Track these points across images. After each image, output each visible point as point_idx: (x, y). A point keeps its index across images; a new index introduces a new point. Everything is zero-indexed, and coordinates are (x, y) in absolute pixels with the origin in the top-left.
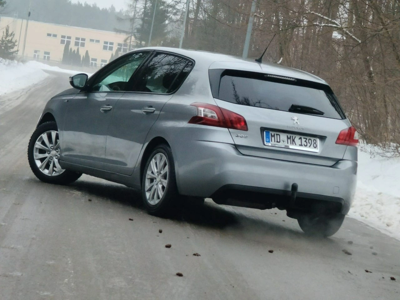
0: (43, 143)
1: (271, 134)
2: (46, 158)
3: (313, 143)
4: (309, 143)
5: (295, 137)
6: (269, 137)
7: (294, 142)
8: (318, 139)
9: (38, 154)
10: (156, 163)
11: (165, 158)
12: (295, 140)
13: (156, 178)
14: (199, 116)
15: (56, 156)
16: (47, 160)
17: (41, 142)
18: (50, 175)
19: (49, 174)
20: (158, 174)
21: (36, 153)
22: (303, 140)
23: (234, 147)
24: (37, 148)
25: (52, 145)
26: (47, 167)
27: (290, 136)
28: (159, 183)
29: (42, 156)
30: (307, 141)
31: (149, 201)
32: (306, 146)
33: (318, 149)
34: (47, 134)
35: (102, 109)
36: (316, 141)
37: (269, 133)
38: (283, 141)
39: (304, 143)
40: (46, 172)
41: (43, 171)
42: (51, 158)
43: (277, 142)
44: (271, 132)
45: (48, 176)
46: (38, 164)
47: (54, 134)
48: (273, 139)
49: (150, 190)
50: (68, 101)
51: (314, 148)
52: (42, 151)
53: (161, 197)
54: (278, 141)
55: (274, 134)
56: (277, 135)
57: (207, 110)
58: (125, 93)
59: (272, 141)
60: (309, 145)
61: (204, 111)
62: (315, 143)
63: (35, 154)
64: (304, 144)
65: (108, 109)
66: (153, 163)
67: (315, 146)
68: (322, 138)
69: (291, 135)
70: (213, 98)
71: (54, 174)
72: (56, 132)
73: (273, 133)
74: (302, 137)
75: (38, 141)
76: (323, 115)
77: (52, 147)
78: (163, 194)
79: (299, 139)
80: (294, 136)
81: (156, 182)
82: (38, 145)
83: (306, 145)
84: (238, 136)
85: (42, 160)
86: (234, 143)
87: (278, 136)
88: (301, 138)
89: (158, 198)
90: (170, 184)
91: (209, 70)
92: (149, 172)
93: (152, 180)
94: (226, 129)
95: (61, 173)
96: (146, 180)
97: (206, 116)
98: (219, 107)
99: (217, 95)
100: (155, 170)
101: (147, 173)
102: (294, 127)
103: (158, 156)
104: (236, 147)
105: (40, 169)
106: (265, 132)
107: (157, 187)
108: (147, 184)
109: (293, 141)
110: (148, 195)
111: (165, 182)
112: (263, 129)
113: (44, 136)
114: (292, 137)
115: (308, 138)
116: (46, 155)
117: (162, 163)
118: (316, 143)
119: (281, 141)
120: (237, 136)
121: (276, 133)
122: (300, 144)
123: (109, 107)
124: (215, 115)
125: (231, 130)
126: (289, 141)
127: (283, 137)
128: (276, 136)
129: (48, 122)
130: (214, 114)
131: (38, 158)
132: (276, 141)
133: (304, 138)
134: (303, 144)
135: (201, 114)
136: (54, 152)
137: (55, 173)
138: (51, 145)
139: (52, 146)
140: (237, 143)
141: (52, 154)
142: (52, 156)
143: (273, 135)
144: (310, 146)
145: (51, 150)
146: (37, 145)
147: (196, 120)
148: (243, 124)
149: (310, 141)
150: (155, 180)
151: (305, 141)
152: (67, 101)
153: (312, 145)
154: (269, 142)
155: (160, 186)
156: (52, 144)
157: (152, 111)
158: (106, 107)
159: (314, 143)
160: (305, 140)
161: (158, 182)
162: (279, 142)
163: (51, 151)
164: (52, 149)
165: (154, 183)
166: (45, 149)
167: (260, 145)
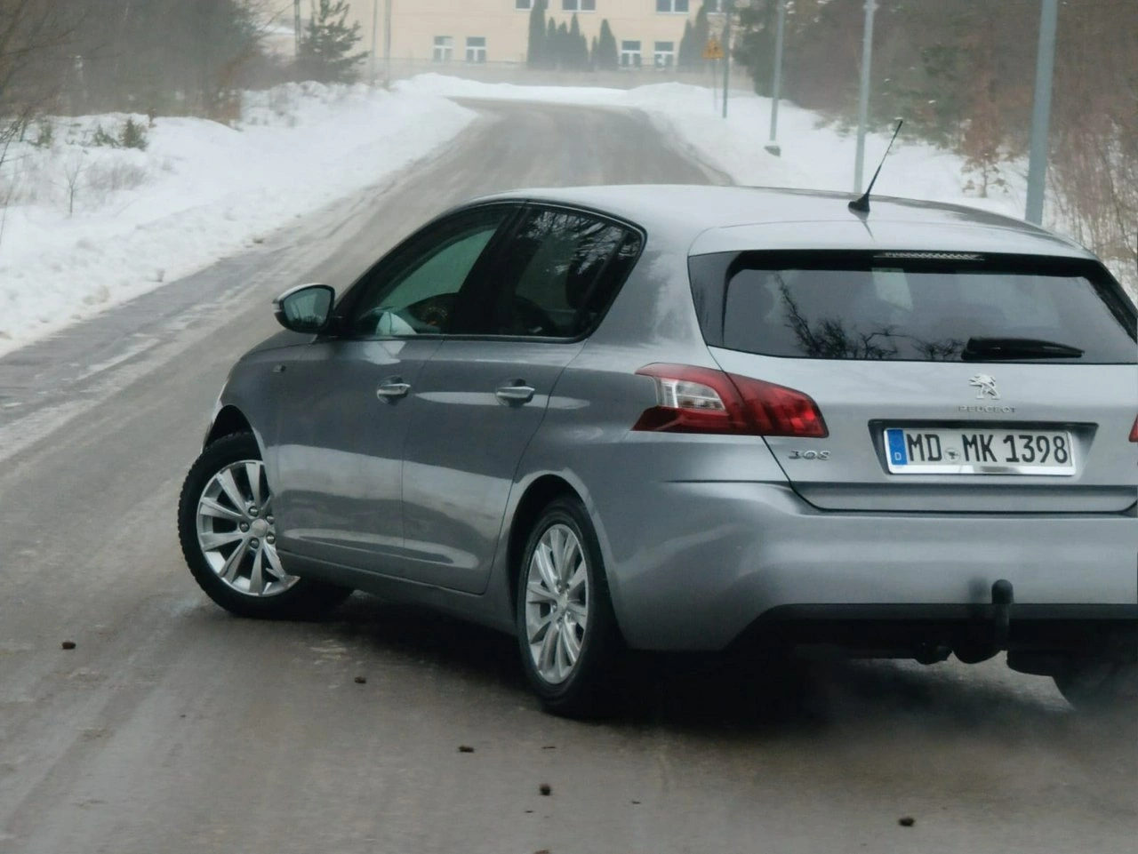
0: (224, 499)
1: (909, 437)
2: (239, 542)
3: (1052, 448)
4: (1040, 450)
5: (991, 437)
6: (903, 446)
7: (988, 454)
8: (1069, 434)
9: (210, 533)
10: (551, 555)
11: (574, 541)
12: (992, 447)
13: (555, 602)
14: (666, 406)
15: (270, 534)
16: (243, 550)
17: (215, 499)
18: (257, 594)
19: (251, 590)
20: (560, 587)
21: (205, 530)
22: (1020, 444)
23: (790, 489)
24: (205, 517)
25: (254, 504)
26: (245, 569)
27: (975, 437)
28: (566, 617)
29: (223, 538)
30: (1033, 444)
31: (541, 672)
32: (1031, 460)
33: (1071, 465)
34: (233, 472)
35: (380, 392)
36: (1063, 442)
37: (901, 432)
38: (952, 454)
39: (1021, 450)
40: (243, 585)
41: (232, 583)
42: (254, 542)
43: (931, 459)
44: (906, 432)
45: (251, 597)
46: (217, 562)
47: (253, 469)
48: (916, 451)
49: (540, 637)
50: (283, 369)
51: (1059, 464)
52: (222, 525)
53: (574, 659)
54: (935, 455)
55: (919, 437)
56: (928, 437)
57: (689, 385)
58: (445, 339)
59: (912, 459)
60: (1039, 456)
61: (679, 389)
62: (1062, 448)
63: (203, 534)
64: (1024, 457)
65: (398, 392)
66: (541, 556)
67: (1061, 455)
68: (1085, 430)
69: (978, 433)
70: (707, 345)
71: (269, 589)
72: (259, 463)
73: (914, 434)
74: (1016, 434)
75: (207, 495)
76: (1079, 356)
77: (252, 510)
78: (579, 649)
79: (1005, 441)
80: (986, 433)
81: (559, 614)
82: (208, 505)
83: (1028, 455)
84: (797, 456)
85: (226, 550)
86: (787, 480)
87: (933, 441)
88: (1010, 439)
89: (568, 661)
90: (594, 617)
91: (689, 257)
92: (533, 585)
93: (545, 607)
94: (757, 440)
95: (290, 585)
96: (528, 606)
97: (688, 403)
98: (726, 373)
99: (717, 336)
100: (551, 576)
101: (528, 586)
102: (981, 409)
103: (554, 533)
104: (797, 490)
105: (224, 579)
106: (889, 431)
107: (560, 627)
108: (533, 621)
109: (986, 448)
110: (536, 652)
111: (583, 614)
112: (876, 427)
113: (225, 479)
114: (982, 437)
115: (1035, 435)
116: (238, 534)
117: (569, 554)
118: (1066, 448)
119: (945, 456)
120: (794, 455)
121: (923, 432)
122: (1011, 456)
123: (401, 387)
124: (717, 399)
125: (771, 440)
126: (972, 451)
127: (951, 440)
128: (924, 441)
129: (230, 435)
130: (713, 396)
131: (212, 544)
132: (927, 455)
133: (1021, 437)
134: (1019, 456)
135: (670, 401)
136: (260, 524)
137: (271, 587)
138: (249, 504)
139: (252, 507)
140: (795, 478)
141: (257, 531)
142: (255, 536)
143: (914, 438)
144: (1043, 460)
145: (252, 518)
146: (203, 506)
147: (657, 418)
148: (810, 417)
149: (1043, 443)
150: (554, 607)
151: (1027, 446)
152: (279, 367)
153: (1051, 455)
154: (903, 462)
155: (570, 626)
156: (252, 499)
157: (525, 396)
158: (392, 388)
159: (1058, 448)
160: (1025, 441)
161: (563, 614)
162: (939, 458)
163: (252, 521)
164: (255, 515)
165: (553, 615)
166: (231, 516)
167: (874, 475)
